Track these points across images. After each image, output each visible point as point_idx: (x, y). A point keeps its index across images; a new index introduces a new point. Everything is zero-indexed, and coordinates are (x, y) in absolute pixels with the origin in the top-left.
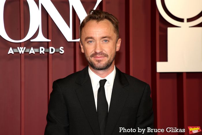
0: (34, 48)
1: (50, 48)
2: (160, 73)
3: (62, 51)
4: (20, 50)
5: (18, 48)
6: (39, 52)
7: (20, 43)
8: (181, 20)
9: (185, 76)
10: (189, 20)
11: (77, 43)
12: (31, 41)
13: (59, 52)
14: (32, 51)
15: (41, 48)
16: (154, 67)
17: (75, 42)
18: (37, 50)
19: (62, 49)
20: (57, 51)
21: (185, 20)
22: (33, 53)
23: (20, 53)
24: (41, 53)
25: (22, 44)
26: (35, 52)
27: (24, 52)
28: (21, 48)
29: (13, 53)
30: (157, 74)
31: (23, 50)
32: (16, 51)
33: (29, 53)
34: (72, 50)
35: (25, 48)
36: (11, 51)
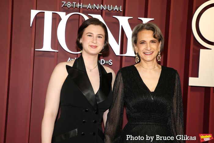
1: (101, 60)
2: (191, 86)
3: (111, 63)
7: (77, 54)
9: (212, 90)
11: (123, 57)
13: (108, 64)
16: (187, 81)
17: (122, 57)
19: (111, 61)
20: (107, 63)
30: (189, 87)
34: (119, 62)
36: (69, 60)
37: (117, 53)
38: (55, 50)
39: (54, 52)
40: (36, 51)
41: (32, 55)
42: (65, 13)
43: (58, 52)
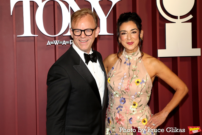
0: (65, 41)
2: (160, 57)
4: (56, 42)
5: (54, 41)
6: (70, 44)
8: (176, 17)
9: (178, 59)
10: (182, 17)
12: (64, 35)
14: (64, 43)
15: (71, 40)
18: (68, 42)
21: (179, 18)
22: (65, 45)
23: (56, 44)
24: (71, 44)
25: (56, 37)
26: (66, 44)
27: (58, 44)
28: (56, 41)
29: (50, 45)
30: (158, 58)
31: (57, 42)
32: (52, 43)
33: (62, 44)
35: (59, 41)
36: (49, 43)
38: (34, 34)
39: (34, 37)
40: (18, 37)
41: (15, 41)
43: (37, 36)
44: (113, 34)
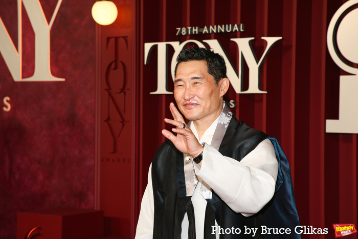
3: (232, 105)
19: (232, 102)
37: (238, 89)
42: (178, 43)
44: (266, 92)
